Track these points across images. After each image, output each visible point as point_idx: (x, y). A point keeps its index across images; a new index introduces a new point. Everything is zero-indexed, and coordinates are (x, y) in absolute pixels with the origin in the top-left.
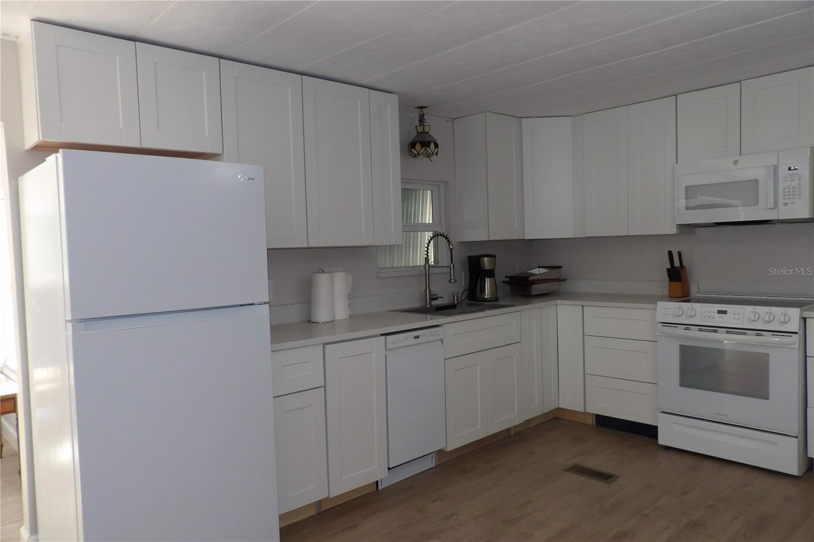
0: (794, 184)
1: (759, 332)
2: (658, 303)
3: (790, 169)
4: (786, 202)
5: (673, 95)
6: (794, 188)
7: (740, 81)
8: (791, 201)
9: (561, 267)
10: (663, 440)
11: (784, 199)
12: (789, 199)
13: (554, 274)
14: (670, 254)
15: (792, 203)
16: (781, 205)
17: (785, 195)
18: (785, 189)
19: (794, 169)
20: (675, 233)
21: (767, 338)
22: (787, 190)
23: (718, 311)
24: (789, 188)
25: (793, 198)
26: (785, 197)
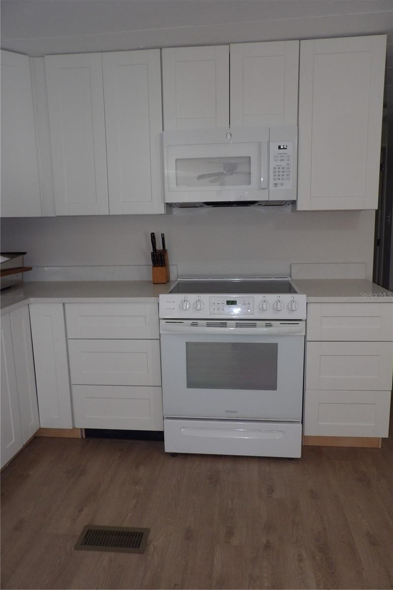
0: (283, 164)
1: (268, 322)
2: (160, 295)
3: (279, 147)
4: (276, 182)
5: (158, 48)
6: (283, 168)
7: (229, 44)
8: (281, 181)
9: (24, 253)
10: (170, 446)
11: (275, 179)
12: (279, 179)
13: (16, 263)
14: (153, 236)
15: (282, 184)
16: (271, 186)
17: (275, 175)
18: (275, 168)
19: (284, 148)
20: (164, 213)
21: (277, 328)
22: (277, 170)
23: (227, 301)
24: (279, 168)
25: (283, 179)
26: (275, 177)
